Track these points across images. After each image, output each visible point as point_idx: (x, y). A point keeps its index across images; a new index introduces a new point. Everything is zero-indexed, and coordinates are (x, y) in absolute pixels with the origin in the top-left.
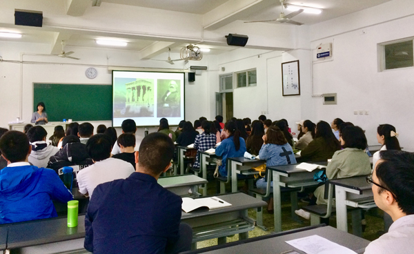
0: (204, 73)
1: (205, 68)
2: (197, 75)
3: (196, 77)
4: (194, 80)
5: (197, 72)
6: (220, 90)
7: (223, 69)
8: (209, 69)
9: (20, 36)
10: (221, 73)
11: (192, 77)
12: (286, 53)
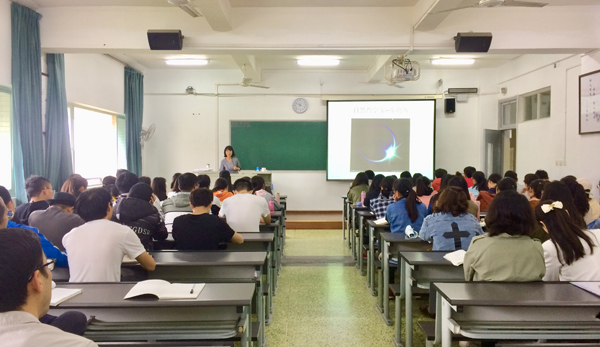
0: (473, 99)
1: (474, 91)
2: (459, 102)
3: (457, 105)
4: (454, 111)
5: (459, 97)
6: (500, 125)
7: (504, 91)
8: (481, 91)
9: (205, 63)
10: (502, 97)
11: (450, 106)
12: (587, 56)
